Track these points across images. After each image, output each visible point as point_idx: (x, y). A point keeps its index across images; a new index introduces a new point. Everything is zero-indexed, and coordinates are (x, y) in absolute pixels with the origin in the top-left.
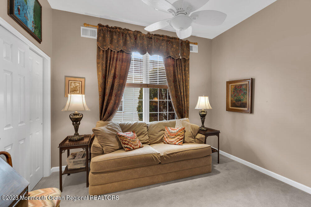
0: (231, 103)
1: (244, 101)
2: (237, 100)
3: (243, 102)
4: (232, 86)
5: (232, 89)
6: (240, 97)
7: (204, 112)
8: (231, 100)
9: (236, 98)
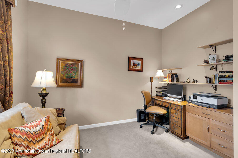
0: (61, 80)
1: (76, 78)
2: (68, 76)
3: (74, 78)
4: (63, 64)
5: (62, 67)
6: (71, 74)
7: (45, 90)
8: (61, 77)
9: (67, 75)
